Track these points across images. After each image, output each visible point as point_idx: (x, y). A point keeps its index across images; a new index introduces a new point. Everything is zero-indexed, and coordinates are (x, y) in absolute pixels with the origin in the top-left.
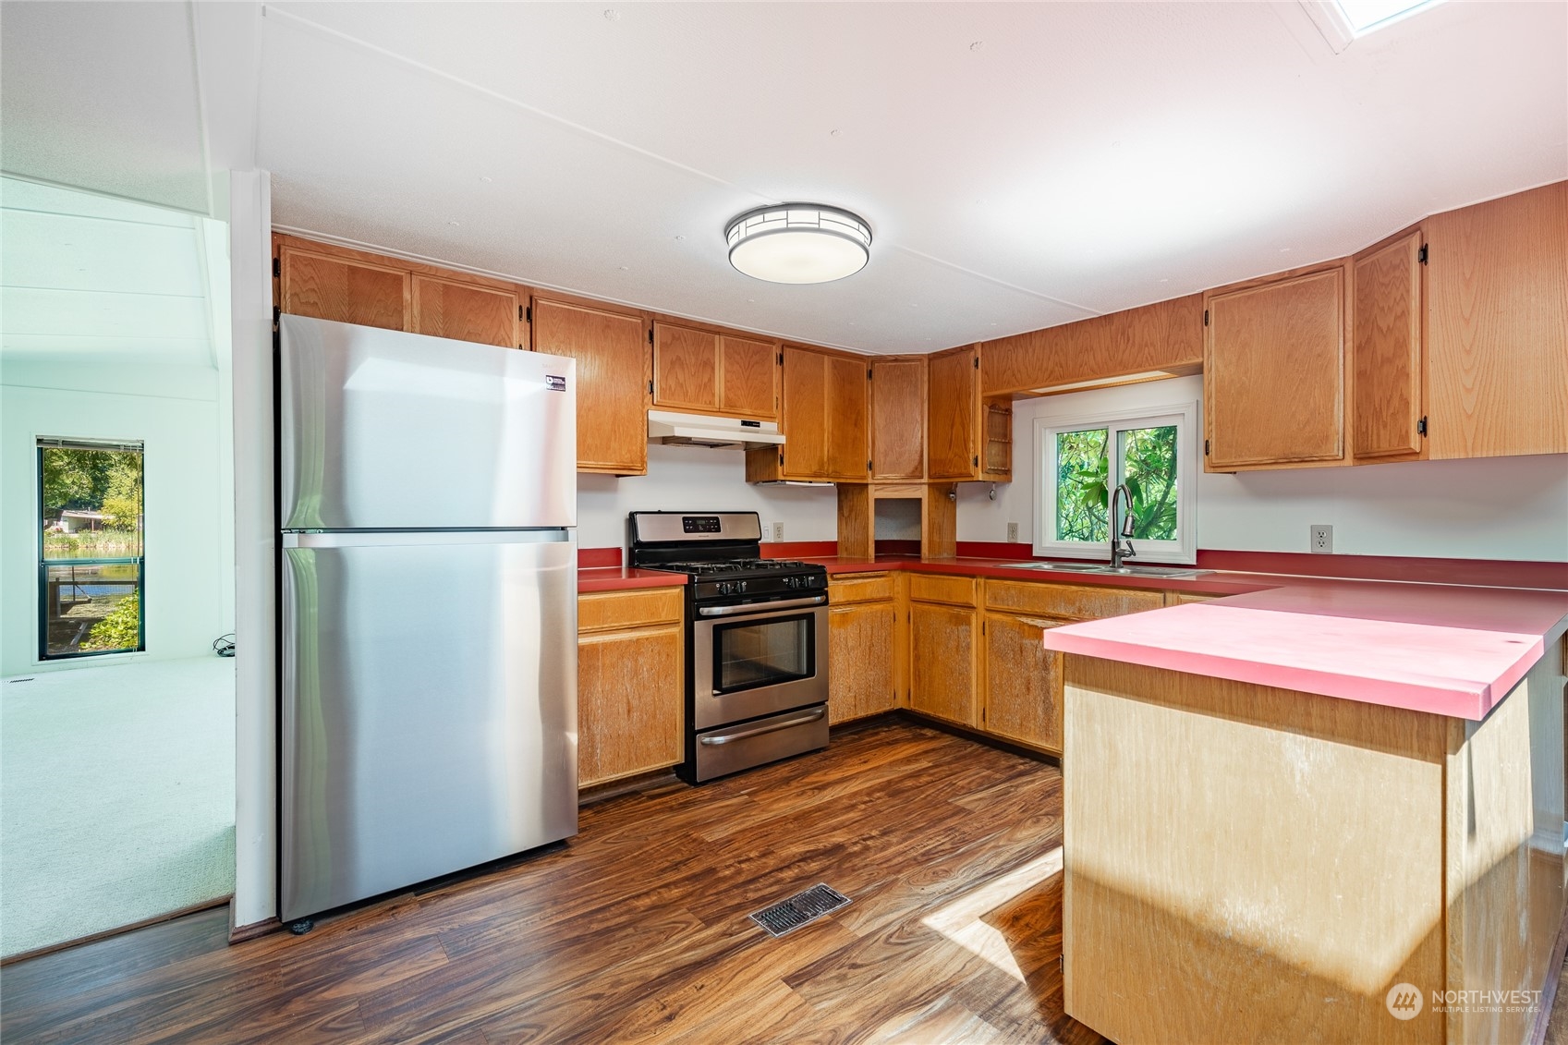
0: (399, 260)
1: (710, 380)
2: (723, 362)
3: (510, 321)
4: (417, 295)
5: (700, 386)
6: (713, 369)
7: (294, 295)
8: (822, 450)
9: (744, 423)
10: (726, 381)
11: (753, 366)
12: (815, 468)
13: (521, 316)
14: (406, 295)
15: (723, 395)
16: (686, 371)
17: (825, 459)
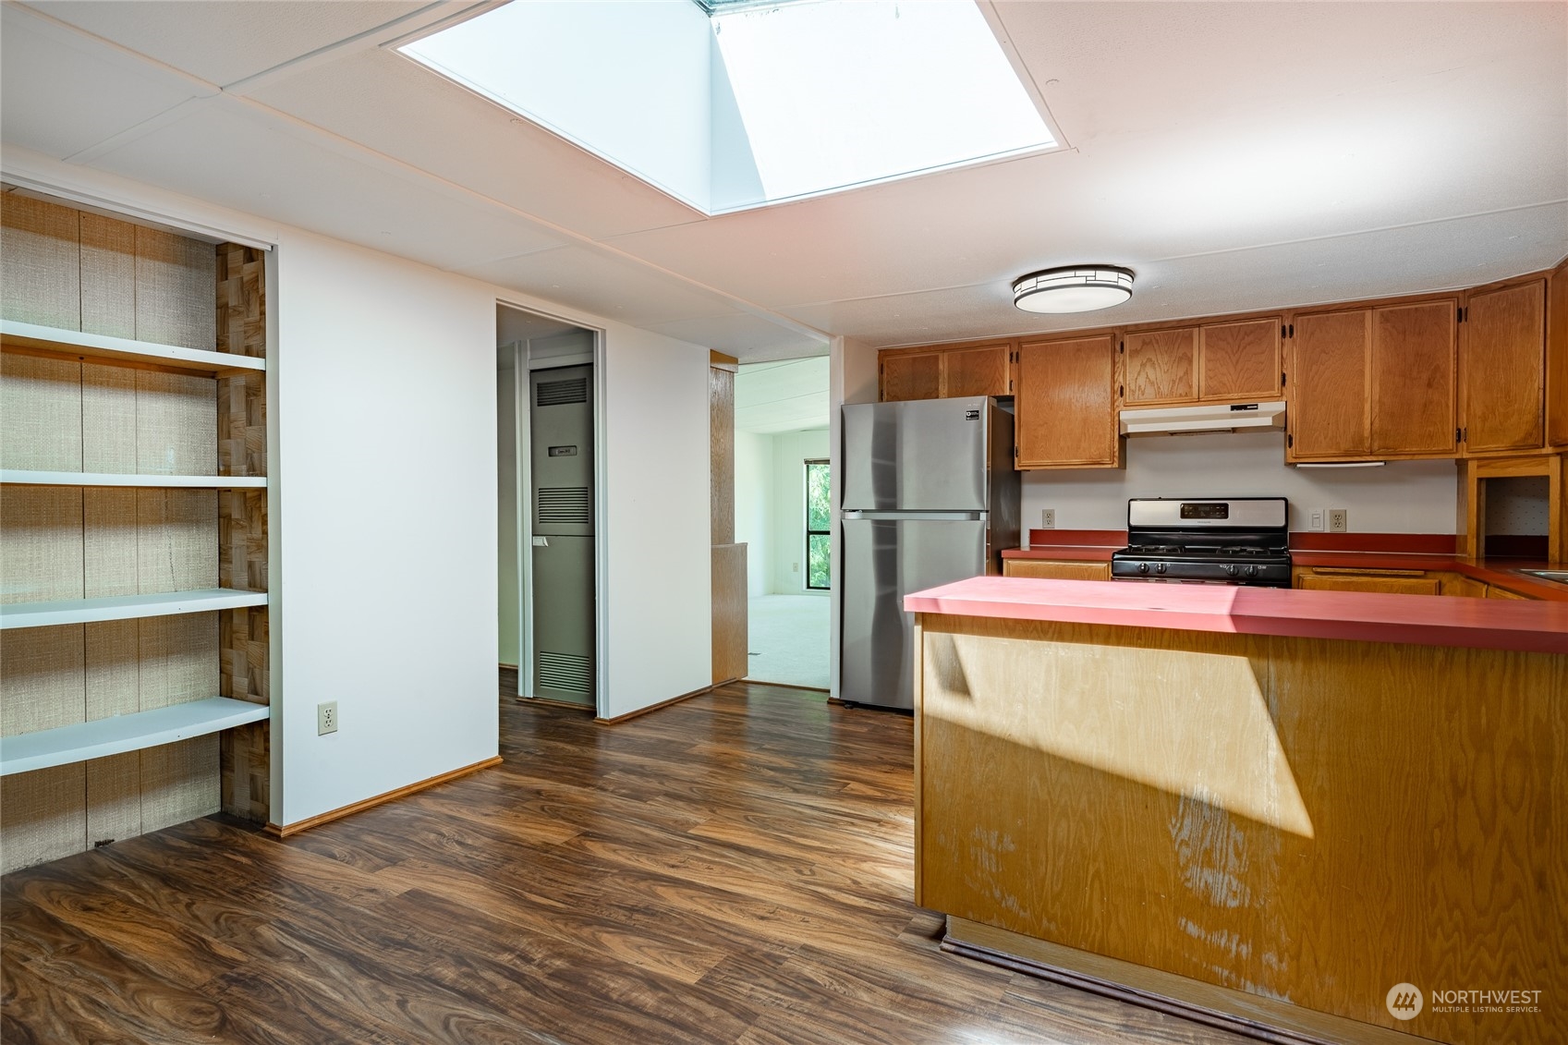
0: (938, 346)
1: (1186, 373)
2: (1203, 355)
3: (1003, 366)
4: (946, 364)
5: (1174, 382)
6: (1190, 362)
7: (888, 382)
8: (1360, 424)
9: (1233, 408)
10: (1208, 370)
11: (1245, 348)
12: (1344, 446)
13: (1011, 360)
14: (941, 367)
15: (1203, 384)
16: (1158, 369)
17: (1367, 433)
